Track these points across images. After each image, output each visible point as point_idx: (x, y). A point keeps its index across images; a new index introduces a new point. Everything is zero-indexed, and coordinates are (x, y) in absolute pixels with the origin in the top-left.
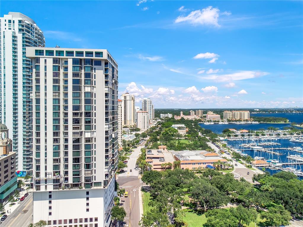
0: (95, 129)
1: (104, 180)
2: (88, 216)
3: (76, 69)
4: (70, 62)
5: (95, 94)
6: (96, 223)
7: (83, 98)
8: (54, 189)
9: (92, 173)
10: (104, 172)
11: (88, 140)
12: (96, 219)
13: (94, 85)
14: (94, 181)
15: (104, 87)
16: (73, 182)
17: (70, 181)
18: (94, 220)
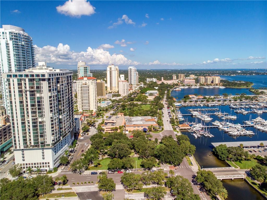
0: (44, 116)
1: (52, 143)
2: (44, 161)
3: (31, 85)
4: (27, 80)
5: (43, 97)
6: (49, 165)
7: (36, 100)
8: (24, 148)
9: (45, 140)
10: (51, 139)
11: (40, 123)
12: (49, 163)
13: (42, 92)
14: (46, 144)
15: (48, 93)
16: (34, 144)
17: (33, 144)
18: (47, 163)
